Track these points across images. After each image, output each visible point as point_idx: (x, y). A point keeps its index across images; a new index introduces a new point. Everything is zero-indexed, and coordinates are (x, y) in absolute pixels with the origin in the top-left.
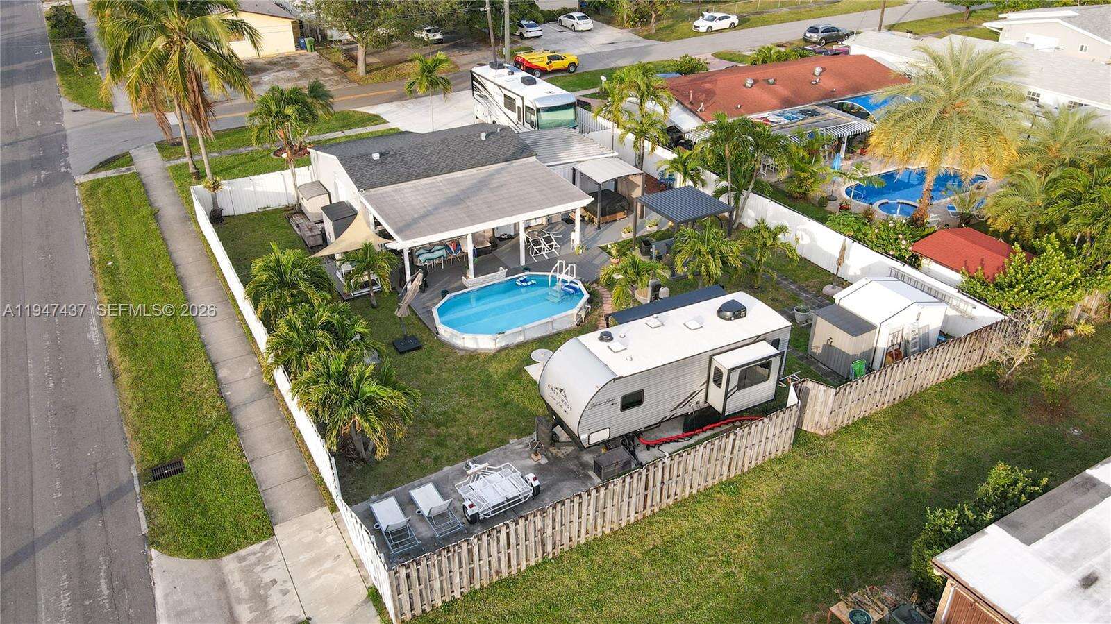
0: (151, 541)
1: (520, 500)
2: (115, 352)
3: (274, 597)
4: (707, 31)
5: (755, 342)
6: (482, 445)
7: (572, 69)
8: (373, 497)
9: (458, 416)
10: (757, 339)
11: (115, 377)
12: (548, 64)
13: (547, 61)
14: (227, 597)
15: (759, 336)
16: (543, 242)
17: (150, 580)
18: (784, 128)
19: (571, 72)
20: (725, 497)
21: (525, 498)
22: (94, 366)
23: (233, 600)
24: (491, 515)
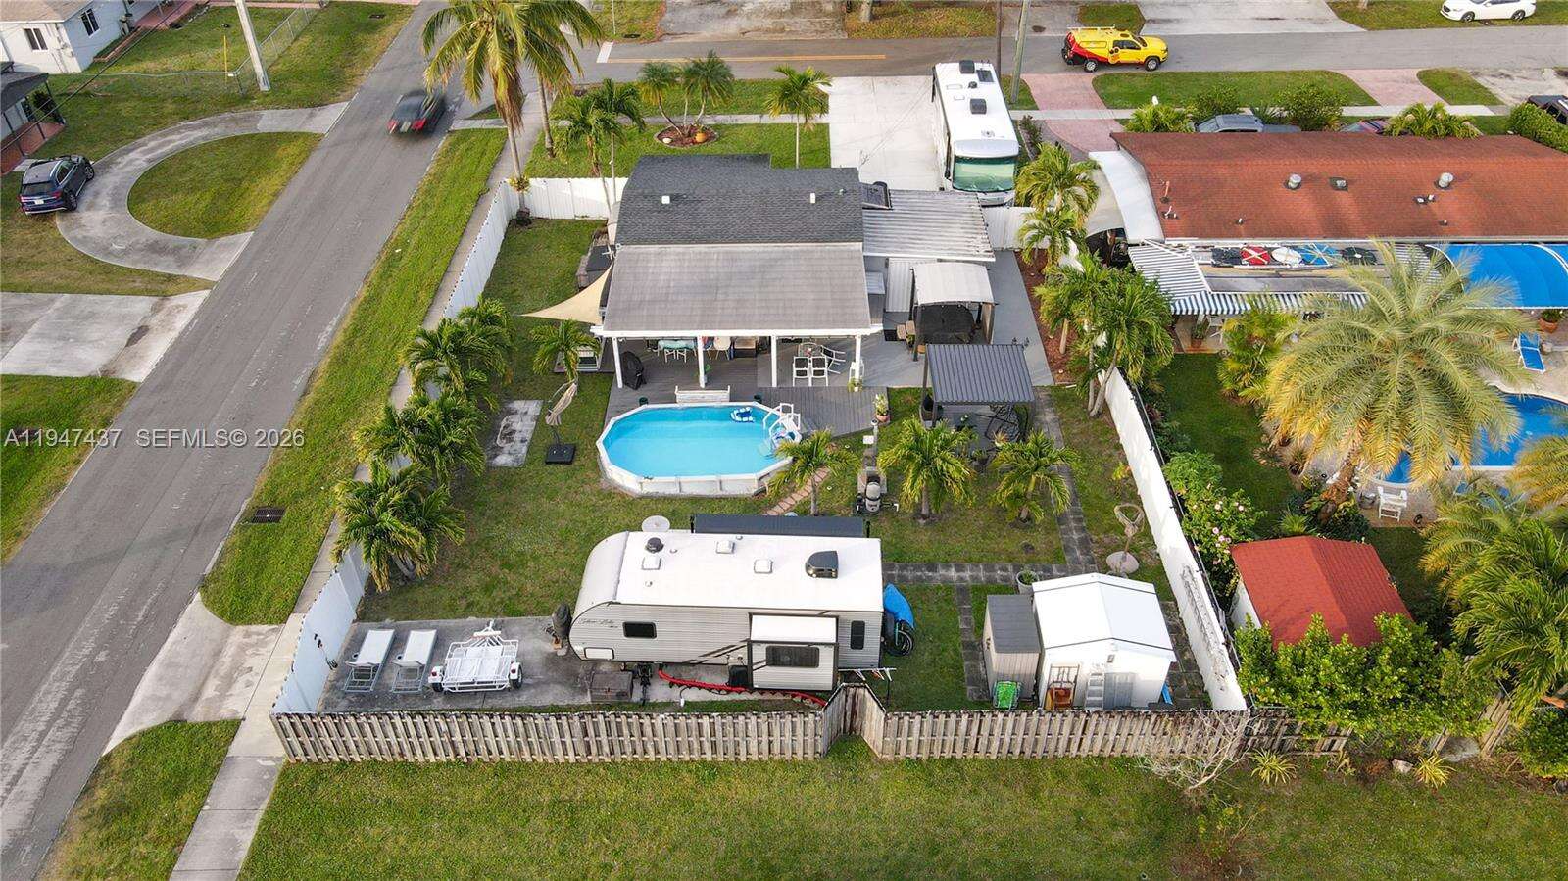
0: (203, 585)
1: (495, 687)
2: (324, 365)
3: (239, 686)
4: (1462, 20)
5: (821, 616)
6: (522, 607)
7: (1152, 65)
8: (388, 621)
9: (531, 564)
10: (824, 614)
11: (305, 393)
12: (1112, 52)
13: (1111, 48)
14: (212, 667)
15: (827, 611)
16: (810, 365)
17: (176, 623)
18: (1281, 277)
19: (1148, 70)
20: (689, 780)
21: (500, 687)
22: (295, 377)
23: (213, 672)
24: (457, 690)
